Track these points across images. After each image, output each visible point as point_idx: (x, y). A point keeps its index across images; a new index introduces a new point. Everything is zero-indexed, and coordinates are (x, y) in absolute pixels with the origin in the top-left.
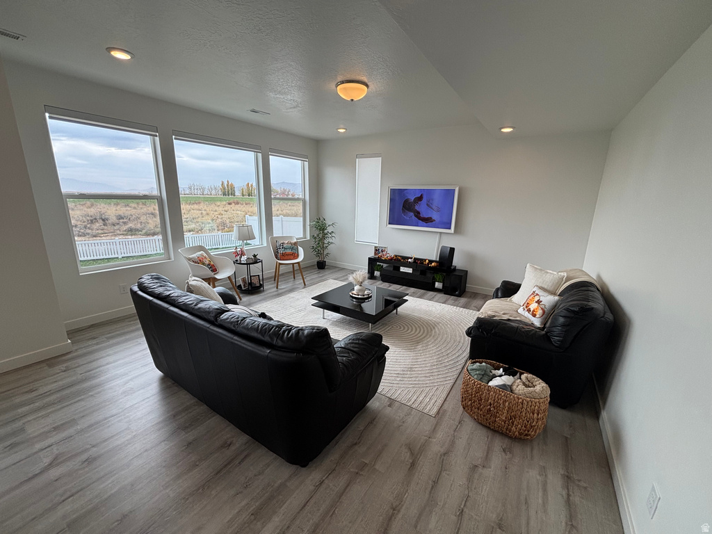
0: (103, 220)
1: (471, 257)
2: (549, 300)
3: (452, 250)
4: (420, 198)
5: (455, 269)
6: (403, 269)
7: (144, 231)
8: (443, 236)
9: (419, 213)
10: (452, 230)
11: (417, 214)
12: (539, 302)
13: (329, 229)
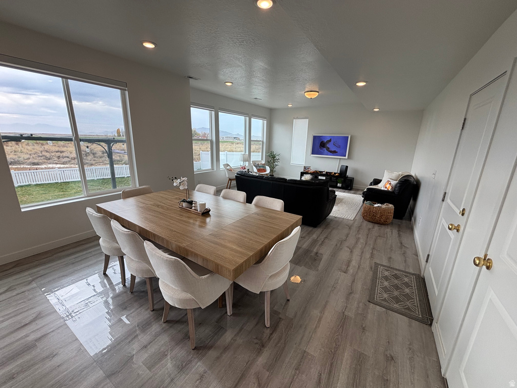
0: (93, 154)
1: (356, 171)
2: (394, 183)
3: (347, 167)
4: (330, 141)
5: (347, 177)
6: (320, 177)
7: (123, 162)
8: (341, 160)
9: (329, 148)
10: (347, 157)
11: (328, 149)
12: (390, 184)
13: (277, 157)
